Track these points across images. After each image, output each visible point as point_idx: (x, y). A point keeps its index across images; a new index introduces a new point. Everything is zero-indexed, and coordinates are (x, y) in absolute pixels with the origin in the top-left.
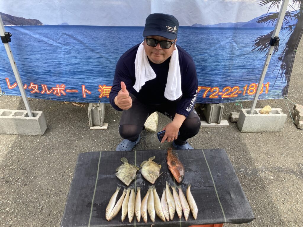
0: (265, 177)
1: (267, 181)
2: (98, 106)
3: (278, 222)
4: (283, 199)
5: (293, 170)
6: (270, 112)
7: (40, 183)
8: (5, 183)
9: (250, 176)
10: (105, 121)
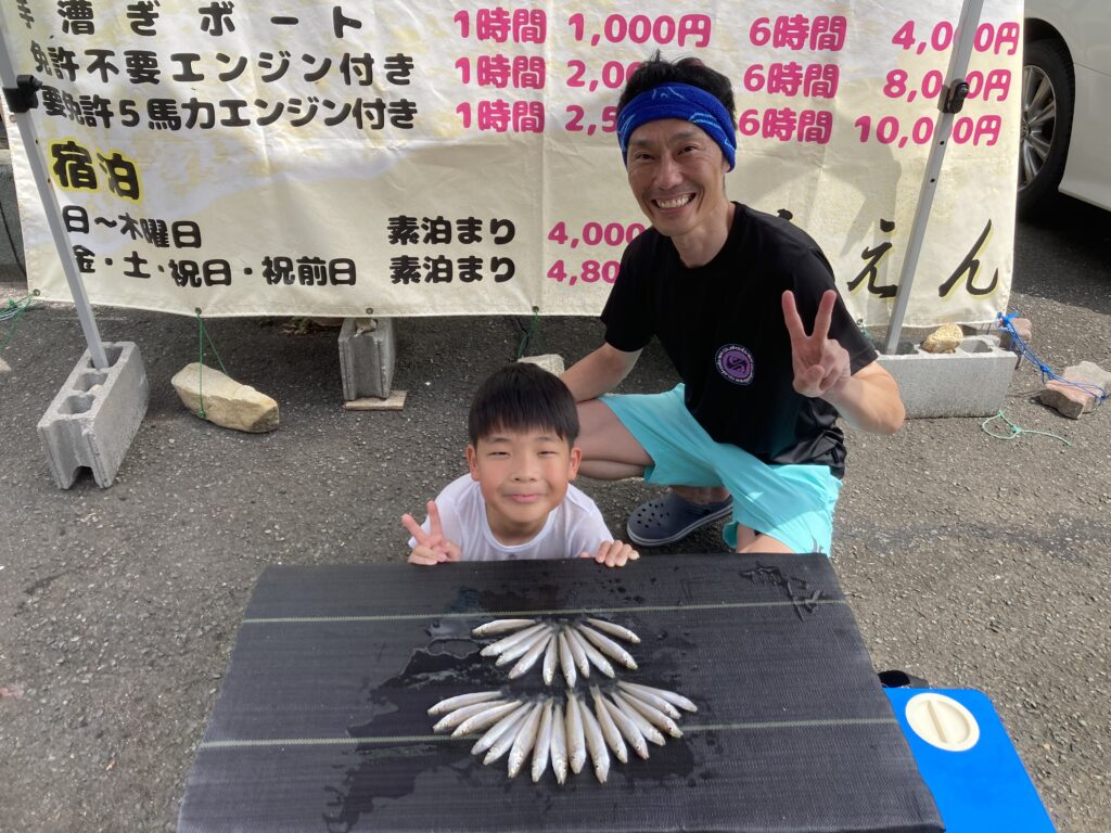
0: (936, 552)
1: (943, 565)
2: (373, 330)
3: (972, 684)
4: (993, 618)
5: (1032, 533)
6: (958, 344)
7: (179, 565)
8: (67, 564)
9: (884, 550)
10: (396, 385)
